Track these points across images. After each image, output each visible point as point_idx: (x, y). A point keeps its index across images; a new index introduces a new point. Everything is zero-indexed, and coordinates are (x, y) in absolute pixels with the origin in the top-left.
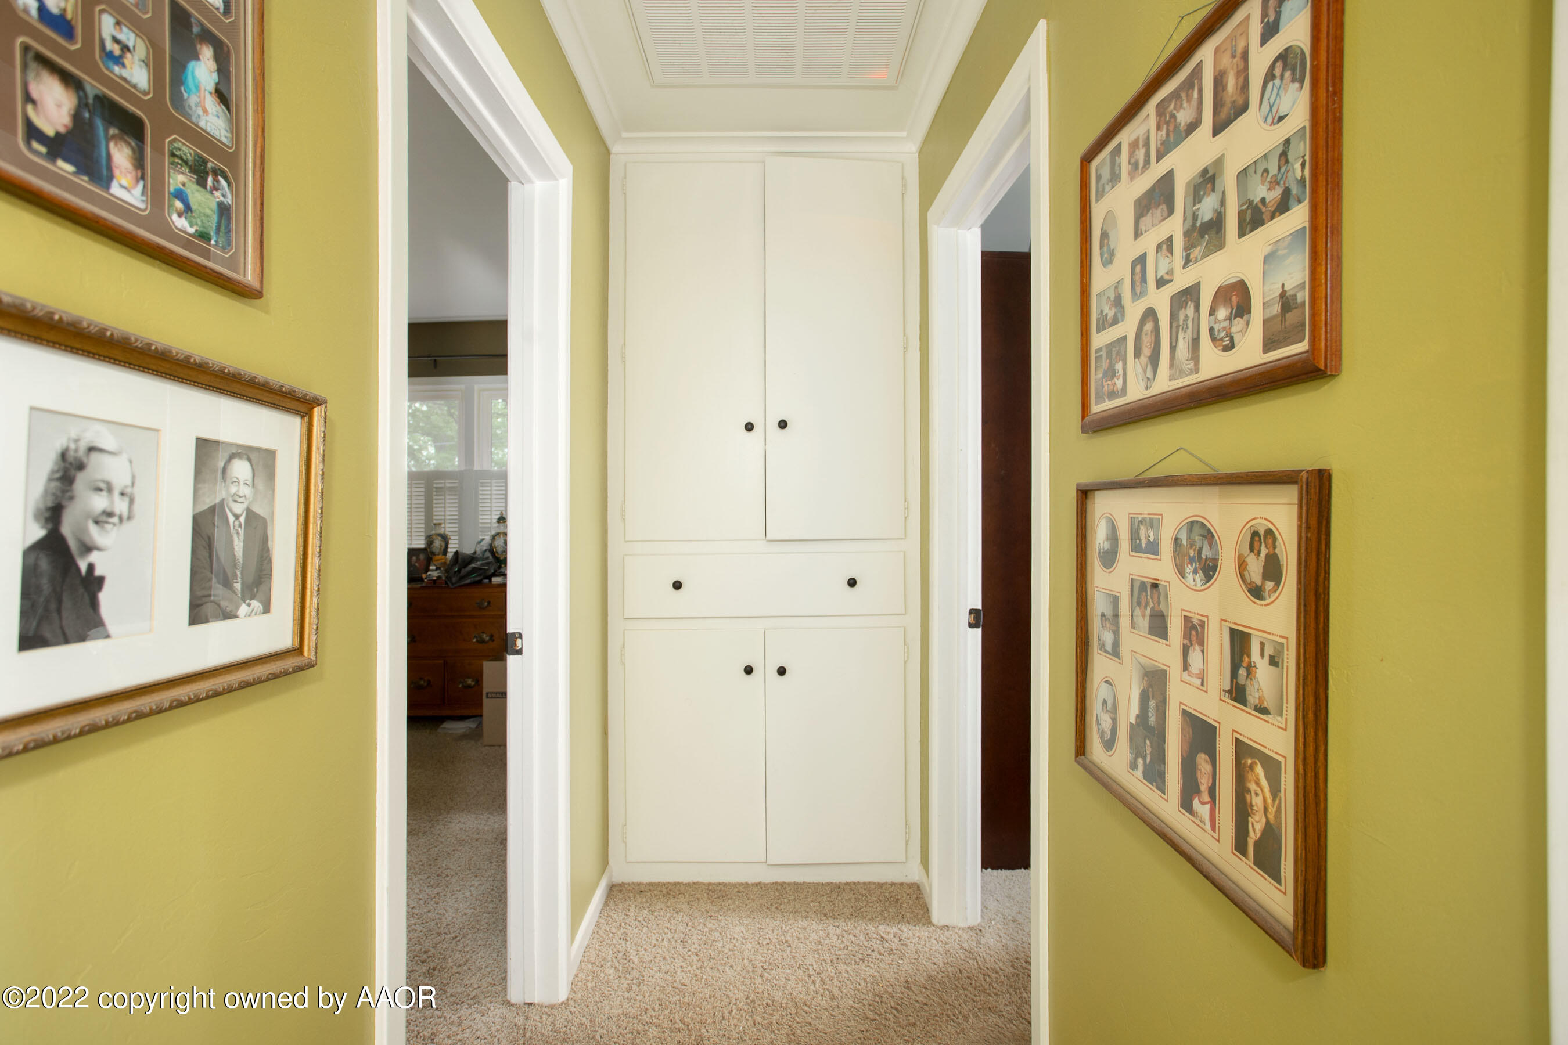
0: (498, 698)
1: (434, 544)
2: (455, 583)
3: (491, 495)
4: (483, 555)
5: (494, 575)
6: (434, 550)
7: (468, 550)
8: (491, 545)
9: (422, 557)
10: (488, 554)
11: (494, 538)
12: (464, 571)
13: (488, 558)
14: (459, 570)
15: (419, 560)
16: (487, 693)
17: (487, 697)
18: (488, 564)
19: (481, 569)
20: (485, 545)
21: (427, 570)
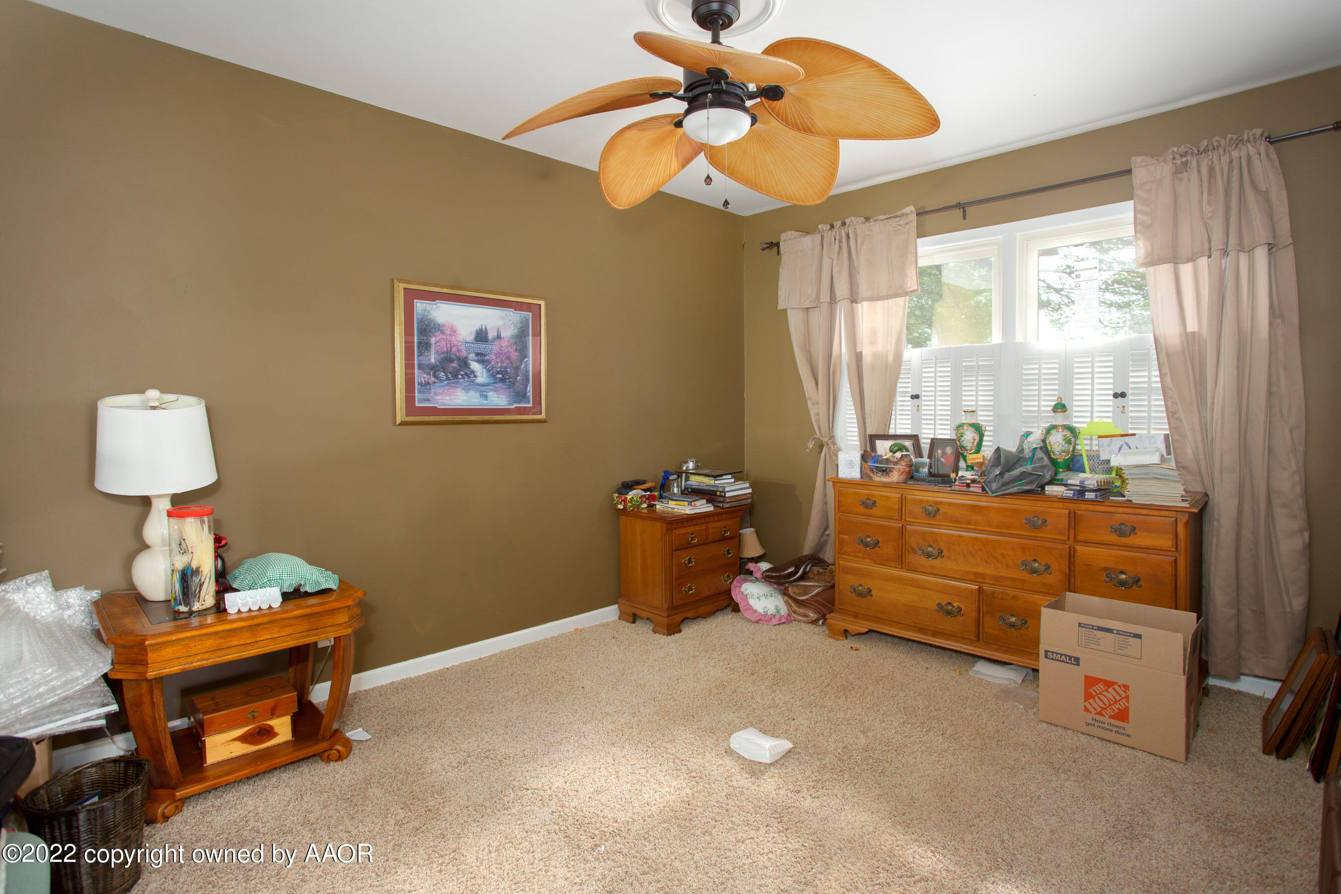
0: (1063, 661)
1: (965, 437)
2: (996, 491)
3: (1039, 374)
4: (1034, 455)
5: (1051, 482)
6: (965, 444)
7: (1011, 447)
8: (1044, 441)
9: (949, 450)
10: (1040, 454)
11: (1048, 431)
12: (1008, 475)
13: (1041, 459)
14: (1002, 474)
15: (946, 454)
16: (1046, 652)
17: (1046, 657)
18: (1043, 467)
19: (1031, 474)
20: (1035, 439)
21: (956, 470)
